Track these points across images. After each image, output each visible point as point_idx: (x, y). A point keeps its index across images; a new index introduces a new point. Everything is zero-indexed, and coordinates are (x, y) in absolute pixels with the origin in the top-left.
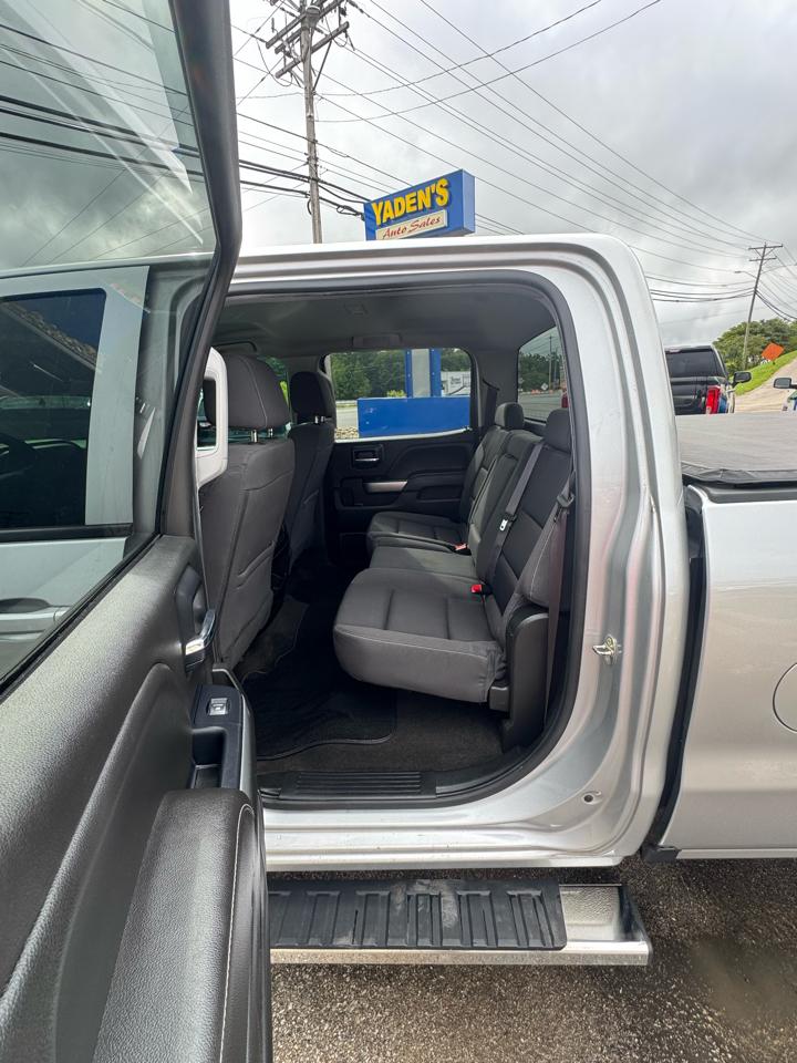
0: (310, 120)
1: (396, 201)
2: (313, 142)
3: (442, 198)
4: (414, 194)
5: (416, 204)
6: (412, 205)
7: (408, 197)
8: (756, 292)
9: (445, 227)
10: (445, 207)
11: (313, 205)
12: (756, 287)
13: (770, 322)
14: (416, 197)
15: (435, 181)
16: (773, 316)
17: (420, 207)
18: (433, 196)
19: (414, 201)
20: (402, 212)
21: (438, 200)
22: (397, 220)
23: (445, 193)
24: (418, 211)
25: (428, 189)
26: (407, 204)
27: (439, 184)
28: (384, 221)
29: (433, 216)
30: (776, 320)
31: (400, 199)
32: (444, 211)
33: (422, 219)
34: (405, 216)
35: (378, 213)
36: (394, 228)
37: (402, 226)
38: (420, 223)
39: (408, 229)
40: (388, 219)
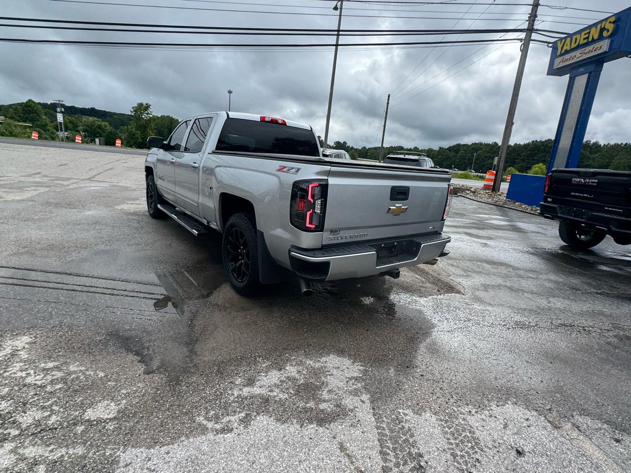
1: (574, 38)
2: (535, 6)
3: (608, 31)
4: (588, 31)
5: (588, 38)
6: (584, 39)
7: (583, 34)
9: (605, 52)
10: (608, 37)
11: (524, 47)
14: (589, 33)
15: (607, 19)
17: (590, 40)
18: (602, 30)
19: (587, 36)
20: (576, 44)
21: (605, 33)
22: (571, 51)
23: (611, 27)
24: (588, 42)
25: (599, 26)
26: (581, 38)
27: (609, 21)
28: (563, 52)
29: (598, 45)
31: (578, 36)
32: (607, 41)
33: (589, 48)
34: (578, 47)
35: (560, 47)
36: (567, 56)
37: (573, 54)
38: (586, 51)
39: (577, 57)
40: (566, 50)
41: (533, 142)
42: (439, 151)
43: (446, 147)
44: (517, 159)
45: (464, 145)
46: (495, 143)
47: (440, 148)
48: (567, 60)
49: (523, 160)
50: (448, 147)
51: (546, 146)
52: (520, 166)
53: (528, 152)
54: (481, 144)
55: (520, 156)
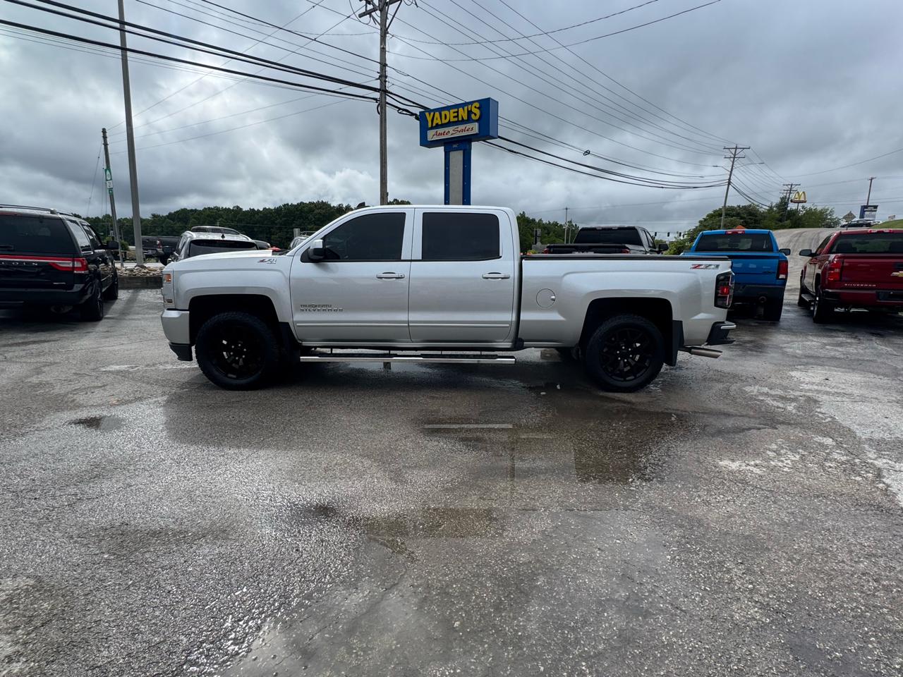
0: (383, 50)
1: (443, 113)
2: (383, 65)
3: (475, 115)
4: (456, 110)
5: (457, 116)
6: (454, 117)
7: (452, 111)
8: (729, 183)
9: (476, 134)
10: (476, 121)
11: (382, 108)
12: (730, 179)
13: (745, 207)
14: (458, 112)
15: (472, 103)
16: (747, 203)
17: (460, 119)
18: (470, 112)
19: (456, 114)
20: (447, 121)
21: (473, 116)
22: (443, 126)
23: (477, 111)
24: (458, 121)
25: (466, 108)
26: (451, 116)
27: (474, 105)
28: (434, 125)
29: (469, 126)
30: (750, 206)
31: (447, 112)
32: (477, 124)
33: (461, 127)
34: (449, 124)
35: (429, 119)
36: (441, 130)
37: (446, 129)
38: (459, 129)
39: (451, 133)
40: (437, 124)
41: (284, 205)
42: (153, 222)
43: (165, 215)
44: (272, 228)
45: (192, 210)
46: (238, 207)
47: (154, 216)
48: (440, 134)
49: (280, 229)
50: (167, 214)
51: (301, 211)
52: (279, 237)
53: (283, 219)
54: (217, 209)
55: (276, 224)
